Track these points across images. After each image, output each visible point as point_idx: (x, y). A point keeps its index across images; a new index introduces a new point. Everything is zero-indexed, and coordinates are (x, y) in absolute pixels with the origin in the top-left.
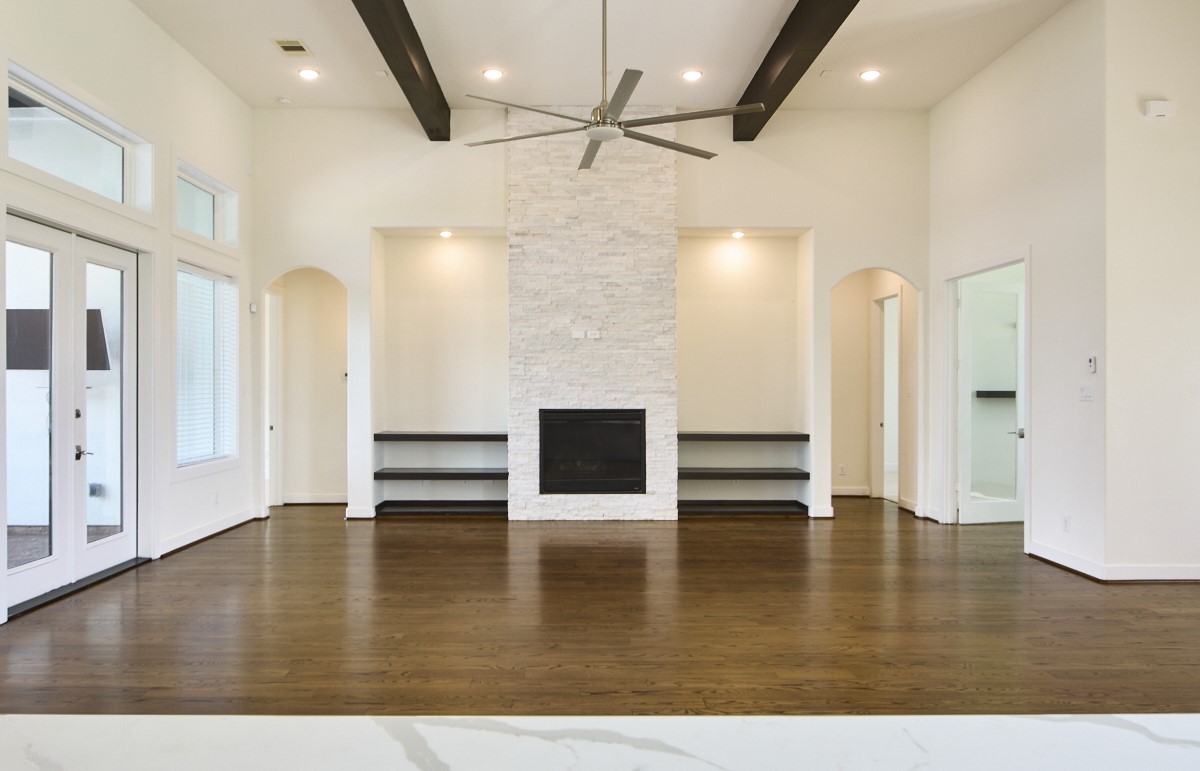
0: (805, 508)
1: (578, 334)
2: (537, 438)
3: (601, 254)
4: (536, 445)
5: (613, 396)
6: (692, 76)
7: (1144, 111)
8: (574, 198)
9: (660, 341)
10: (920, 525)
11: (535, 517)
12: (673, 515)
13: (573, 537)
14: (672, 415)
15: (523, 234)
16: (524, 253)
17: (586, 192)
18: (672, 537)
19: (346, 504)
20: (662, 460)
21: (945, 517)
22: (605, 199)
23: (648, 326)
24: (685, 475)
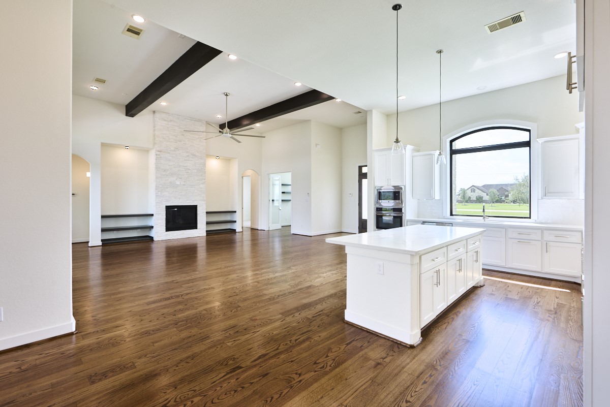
0: (235, 230)
1: (178, 183)
2: (165, 214)
3: (185, 160)
4: (164, 217)
5: (188, 201)
6: (219, 116)
7: (316, 147)
8: (176, 142)
9: (201, 186)
10: (260, 231)
11: (164, 239)
12: (205, 234)
13: (176, 244)
14: (205, 207)
15: (160, 151)
16: (161, 157)
17: (180, 141)
18: (204, 240)
19: (88, 242)
20: (202, 219)
21: (266, 229)
22: (185, 144)
23: (198, 182)
24: (208, 223)
